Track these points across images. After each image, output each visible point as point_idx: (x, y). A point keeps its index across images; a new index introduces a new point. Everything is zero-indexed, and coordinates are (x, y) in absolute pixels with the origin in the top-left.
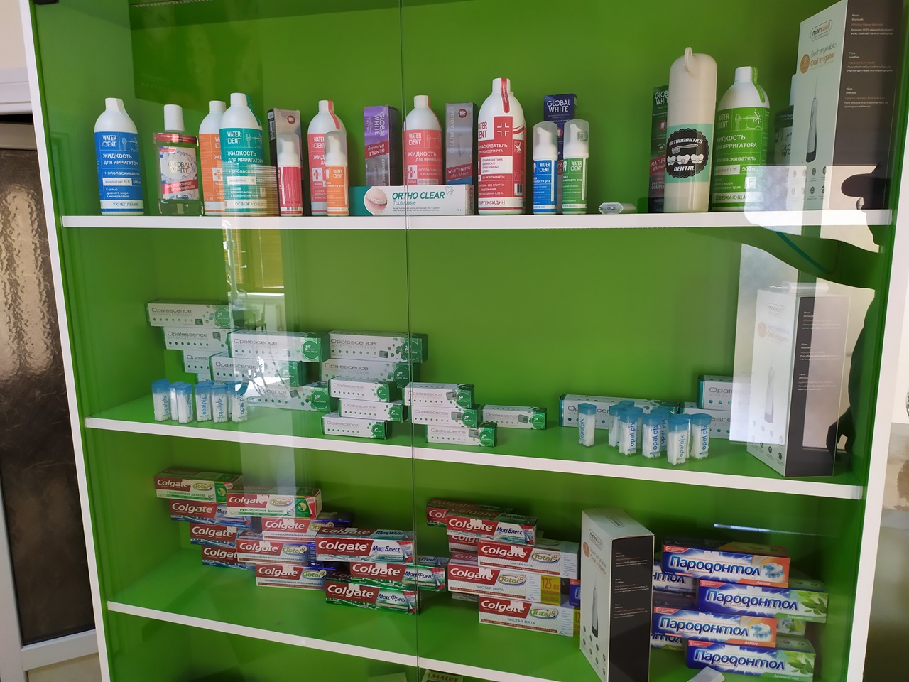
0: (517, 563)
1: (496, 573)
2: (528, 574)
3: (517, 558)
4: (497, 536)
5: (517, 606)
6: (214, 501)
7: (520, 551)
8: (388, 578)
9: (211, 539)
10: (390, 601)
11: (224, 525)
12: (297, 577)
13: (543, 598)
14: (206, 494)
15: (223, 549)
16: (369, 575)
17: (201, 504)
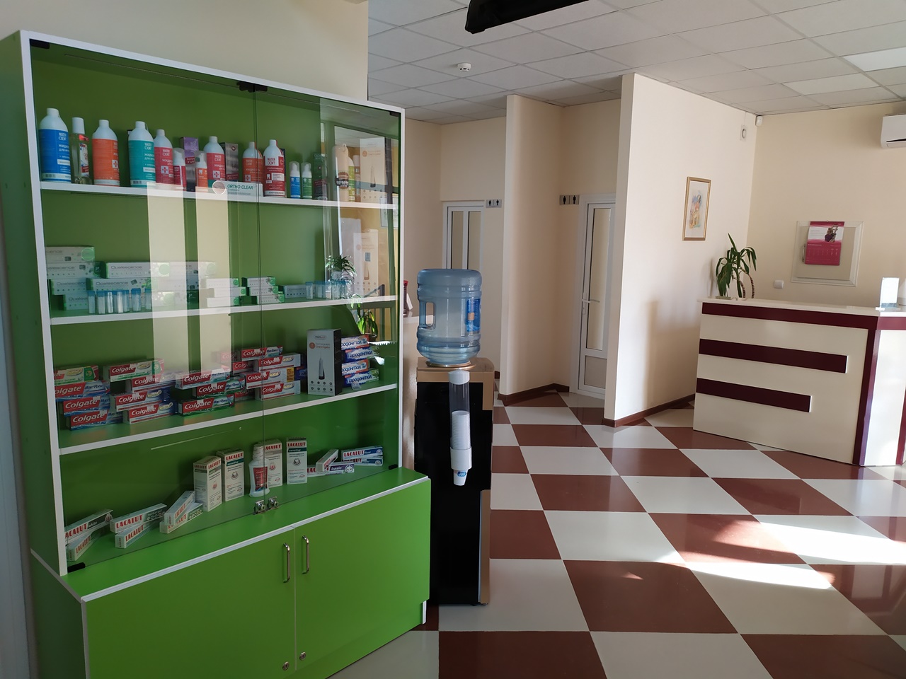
0: (277, 366)
1: (268, 373)
2: (281, 370)
3: (276, 363)
4: (267, 355)
5: (278, 386)
6: (83, 381)
7: (277, 359)
8: (217, 391)
9: (80, 409)
10: (220, 403)
11: (89, 397)
12: (156, 412)
13: (288, 379)
14: (76, 378)
15: (88, 414)
16: (208, 393)
17: (73, 386)
